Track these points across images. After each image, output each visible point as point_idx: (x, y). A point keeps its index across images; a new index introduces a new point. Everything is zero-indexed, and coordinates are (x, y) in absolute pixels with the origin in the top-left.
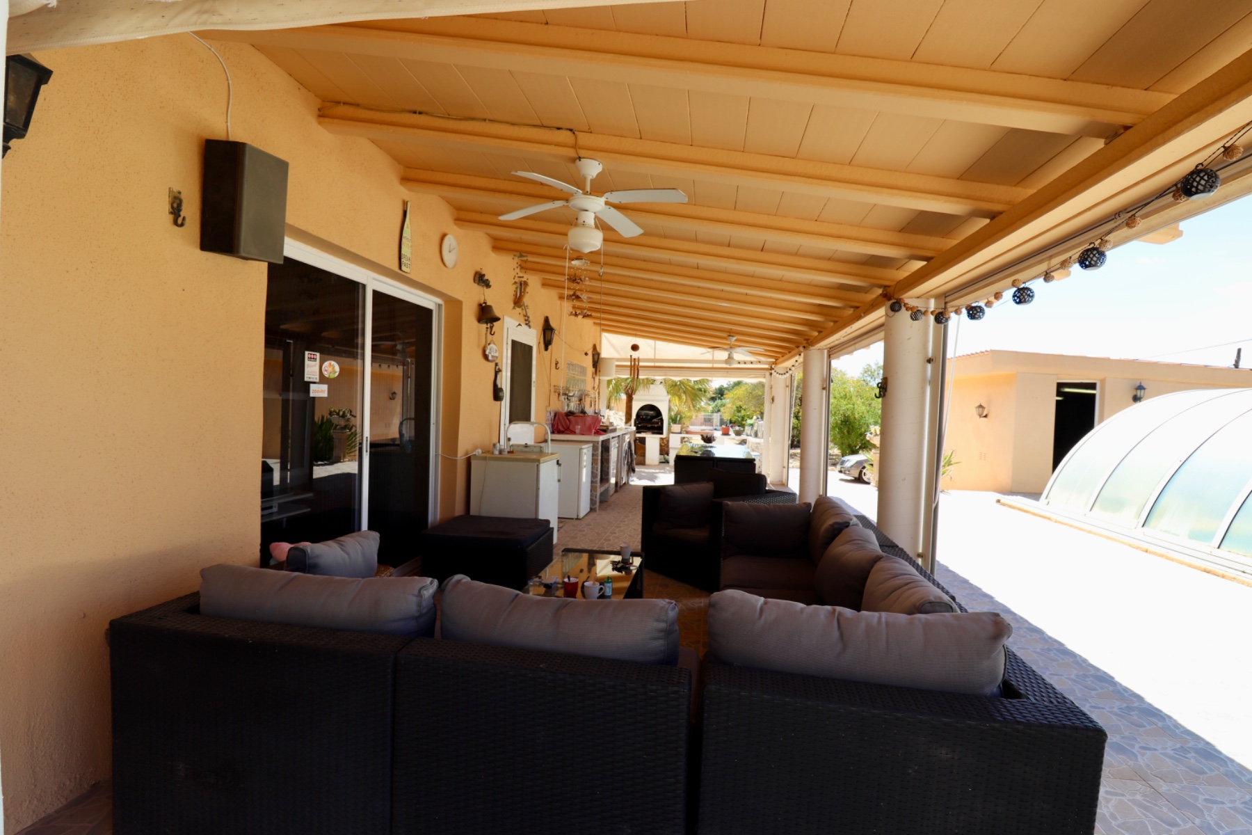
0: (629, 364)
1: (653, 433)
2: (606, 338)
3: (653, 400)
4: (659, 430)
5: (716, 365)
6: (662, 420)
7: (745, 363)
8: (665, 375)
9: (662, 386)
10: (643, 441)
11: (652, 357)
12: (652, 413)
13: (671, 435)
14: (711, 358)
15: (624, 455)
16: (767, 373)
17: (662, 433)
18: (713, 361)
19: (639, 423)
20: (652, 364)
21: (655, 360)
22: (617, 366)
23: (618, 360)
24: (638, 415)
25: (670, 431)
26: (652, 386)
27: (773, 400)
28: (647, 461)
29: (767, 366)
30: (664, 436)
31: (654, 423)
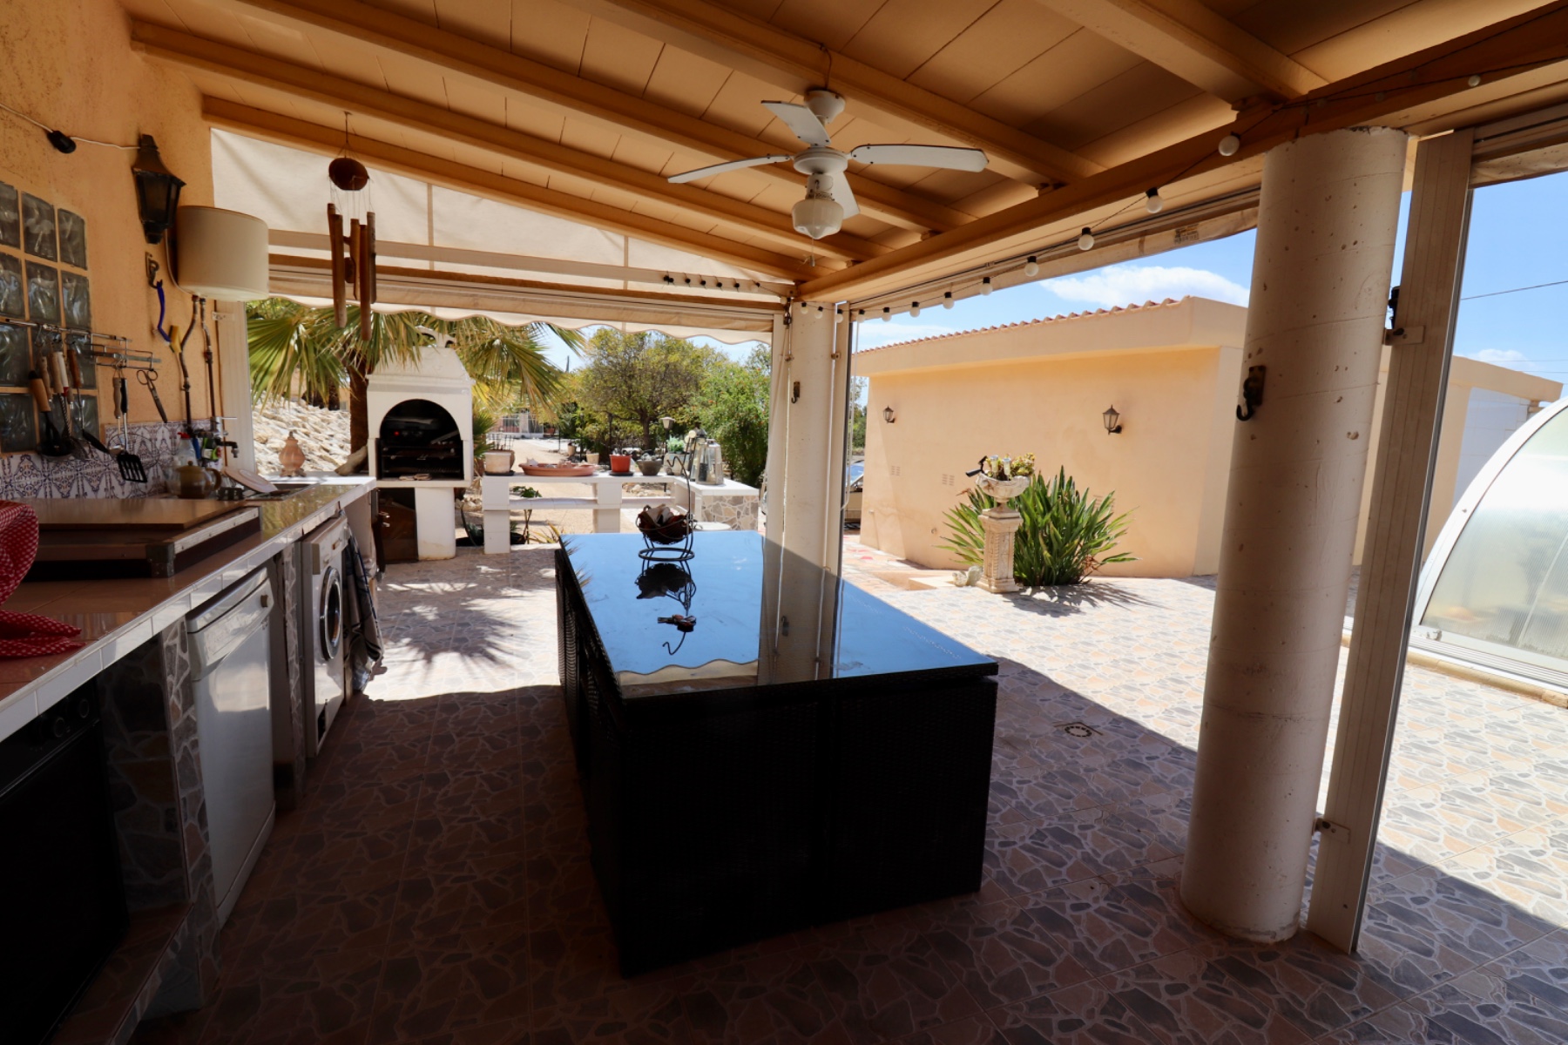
0: (327, 255)
1: (434, 477)
2: (226, 146)
3: (428, 390)
4: (452, 469)
5: (634, 286)
6: (458, 443)
7: (719, 285)
8: (475, 307)
9: (450, 352)
10: (408, 496)
11: (423, 240)
12: (428, 422)
13: (485, 481)
14: (619, 261)
15: (317, 614)
16: (778, 318)
17: (460, 476)
18: (624, 272)
19: (391, 452)
20: (423, 265)
21: (429, 252)
22: (274, 259)
23: (278, 237)
24: (386, 426)
25: (480, 470)
26: (424, 351)
27: (797, 393)
28: (424, 550)
29: (776, 299)
30: (464, 484)
31: (437, 448)
